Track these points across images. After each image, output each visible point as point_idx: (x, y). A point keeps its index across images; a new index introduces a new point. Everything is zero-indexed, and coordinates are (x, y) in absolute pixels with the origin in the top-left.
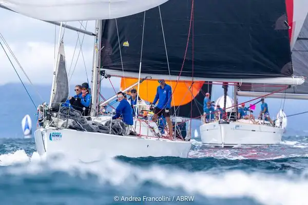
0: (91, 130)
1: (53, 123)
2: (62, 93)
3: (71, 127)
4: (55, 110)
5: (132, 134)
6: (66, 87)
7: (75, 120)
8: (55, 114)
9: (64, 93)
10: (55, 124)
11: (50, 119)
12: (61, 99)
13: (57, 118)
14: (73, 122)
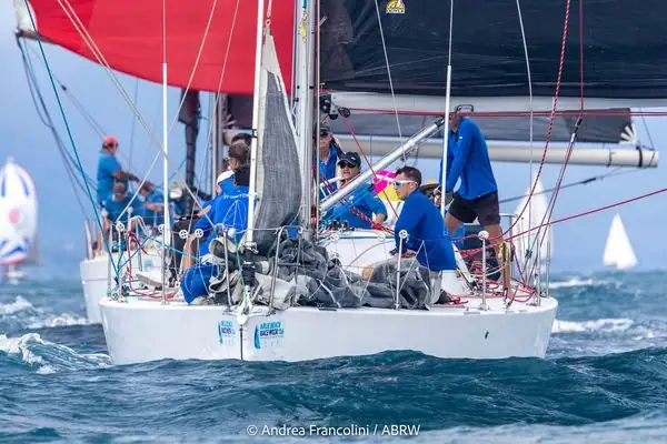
0: (351, 303)
1: (261, 292)
2: (282, 195)
3: (303, 302)
4: (264, 250)
5: (444, 300)
6: (293, 176)
7: (315, 277)
8: (265, 264)
9: (290, 194)
10: (266, 294)
11: (252, 282)
12: (281, 216)
13: (269, 277)
14: (309, 285)
